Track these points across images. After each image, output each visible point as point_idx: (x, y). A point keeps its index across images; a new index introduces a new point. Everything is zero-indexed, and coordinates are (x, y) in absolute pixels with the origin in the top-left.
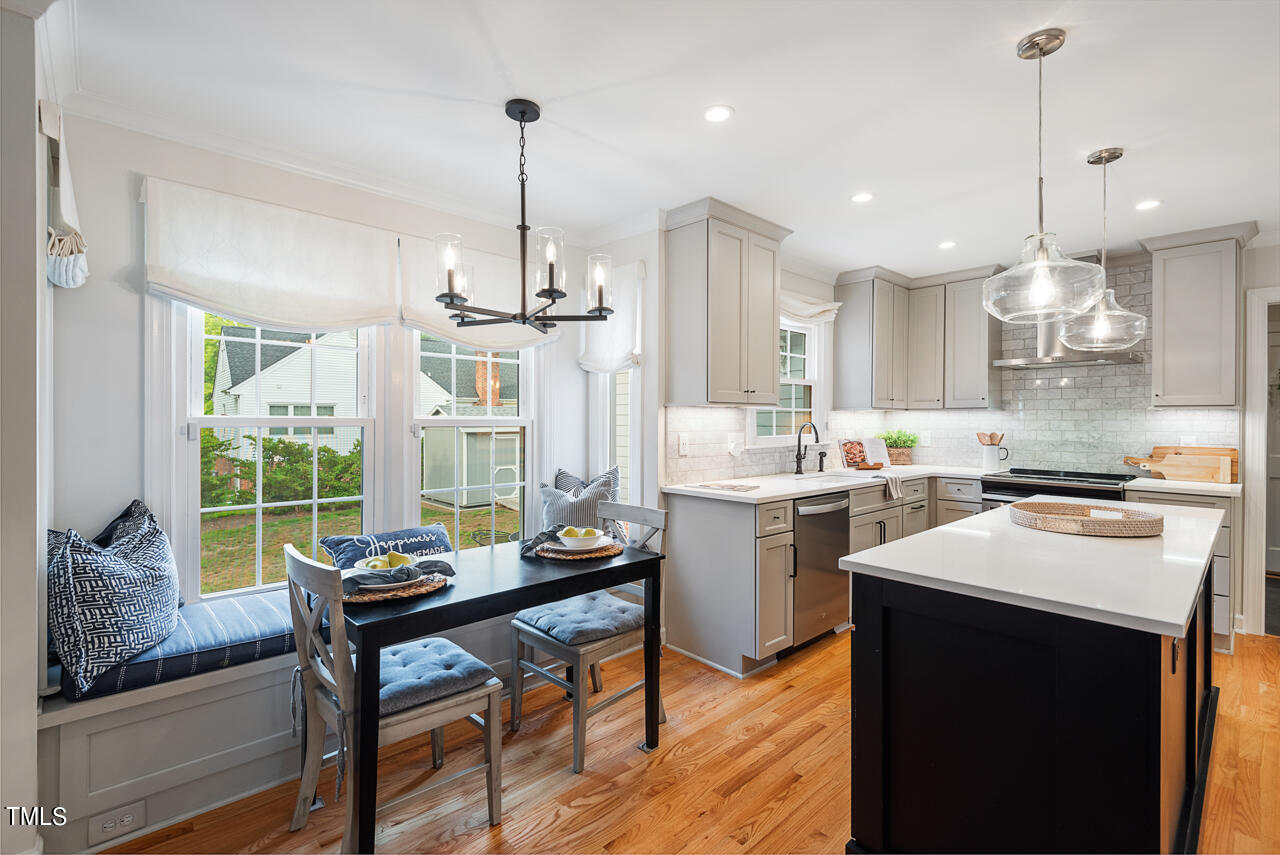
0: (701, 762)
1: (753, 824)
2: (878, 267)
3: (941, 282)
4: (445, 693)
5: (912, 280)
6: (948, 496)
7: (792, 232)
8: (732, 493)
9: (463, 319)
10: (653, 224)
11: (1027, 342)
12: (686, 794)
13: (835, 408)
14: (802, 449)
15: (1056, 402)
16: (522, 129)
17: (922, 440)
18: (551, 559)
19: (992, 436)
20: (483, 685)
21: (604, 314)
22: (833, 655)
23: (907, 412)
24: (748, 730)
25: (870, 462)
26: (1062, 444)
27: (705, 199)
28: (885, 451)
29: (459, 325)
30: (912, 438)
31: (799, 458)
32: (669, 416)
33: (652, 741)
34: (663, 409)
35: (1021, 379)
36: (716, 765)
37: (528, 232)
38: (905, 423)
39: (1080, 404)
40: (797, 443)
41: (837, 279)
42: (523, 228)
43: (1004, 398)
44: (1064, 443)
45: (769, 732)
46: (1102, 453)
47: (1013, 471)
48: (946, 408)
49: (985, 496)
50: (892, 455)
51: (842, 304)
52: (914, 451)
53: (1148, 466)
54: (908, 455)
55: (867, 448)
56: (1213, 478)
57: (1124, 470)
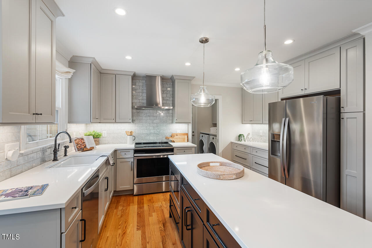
3: (115, 73)
5: (103, 69)
6: (121, 157)
11: (140, 100)
13: (69, 122)
14: (57, 145)
15: (148, 121)
17: (103, 135)
19: (131, 132)
25: (88, 147)
26: (150, 134)
28: (92, 140)
30: (100, 134)
31: (55, 151)
35: (138, 112)
38: (96, 128)
39: (155, 121)
40: (54, 143)
41: (71, 58)
43: (134, 119)
44: (151, 133)
46: (160, 136)
47: (137, 144)
48: (116, 122)
49: (135, 155)
50: (95, 141)
51: (74, 71)
52: (101, 139)
53: (171, 139)
54: (98, 141)
55: (86, 141)
56: (184, 141)
57: (165, 141)
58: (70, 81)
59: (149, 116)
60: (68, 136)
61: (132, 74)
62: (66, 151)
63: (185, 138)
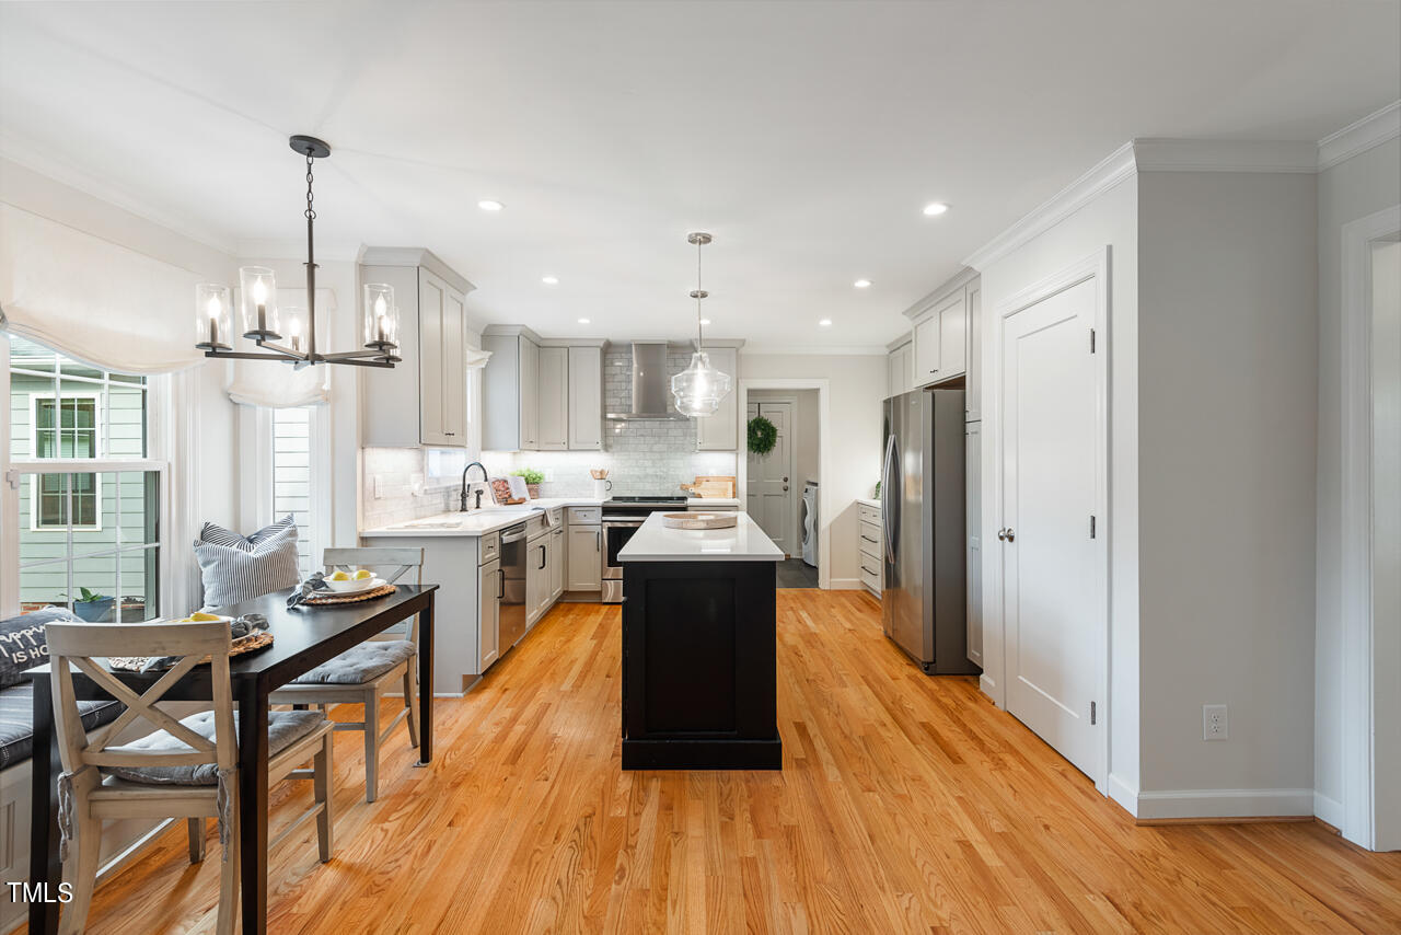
0: (478, 754)
1: (546, 768)
2: (523, 325)
3: (567, 346)
4: (294, 739)
5: (543, 339)
6: (577, 521)
7: (475, 288)
8: (444, 530)
9: (214, 349)
10: (352, 255)
11: (621, 401)
12: (483, 775)
13: (483, 449)
14: (466, 486)
15: (641, 446)
16: (310, 165)
17: (546, 477)
18: (332, 604)
19: (601, 472)
20: (317, 728)
21: (391, 362)
22: (522, 661)
23: (539, 453)
24: (497, 724)
25: (516, 497)
27: (422, 249)
28: (525, 487)
29: (208, 354)
30: (540, 475)
31: (464, 496)
32: (367, 457)
33: (426, 757)
34: (360, 450)
36: (491, 752)
37: (316, 270)
38: (535, 462)
39: (656, 448)
40: (461, 483)
41: (486, 330)
42: (311, 266)
43: (608, 442)
44: (646, 476)
45: (514, 720)
46: (668, 482)
47: (614, 499)
48: (569, 450)
49: (604, 518)
50: (530, 490)
51: (491, 353)
52: (542, 487)
53: (693, 490)
54: (537, 491)
55: (511, 484)
56: (725, 495)
57: (681, 494)
58: (484, 371)
59: (642, 435)
60: (482, 472)
61: (601, 344)
62: (478, 499)
63: (727, 490)
